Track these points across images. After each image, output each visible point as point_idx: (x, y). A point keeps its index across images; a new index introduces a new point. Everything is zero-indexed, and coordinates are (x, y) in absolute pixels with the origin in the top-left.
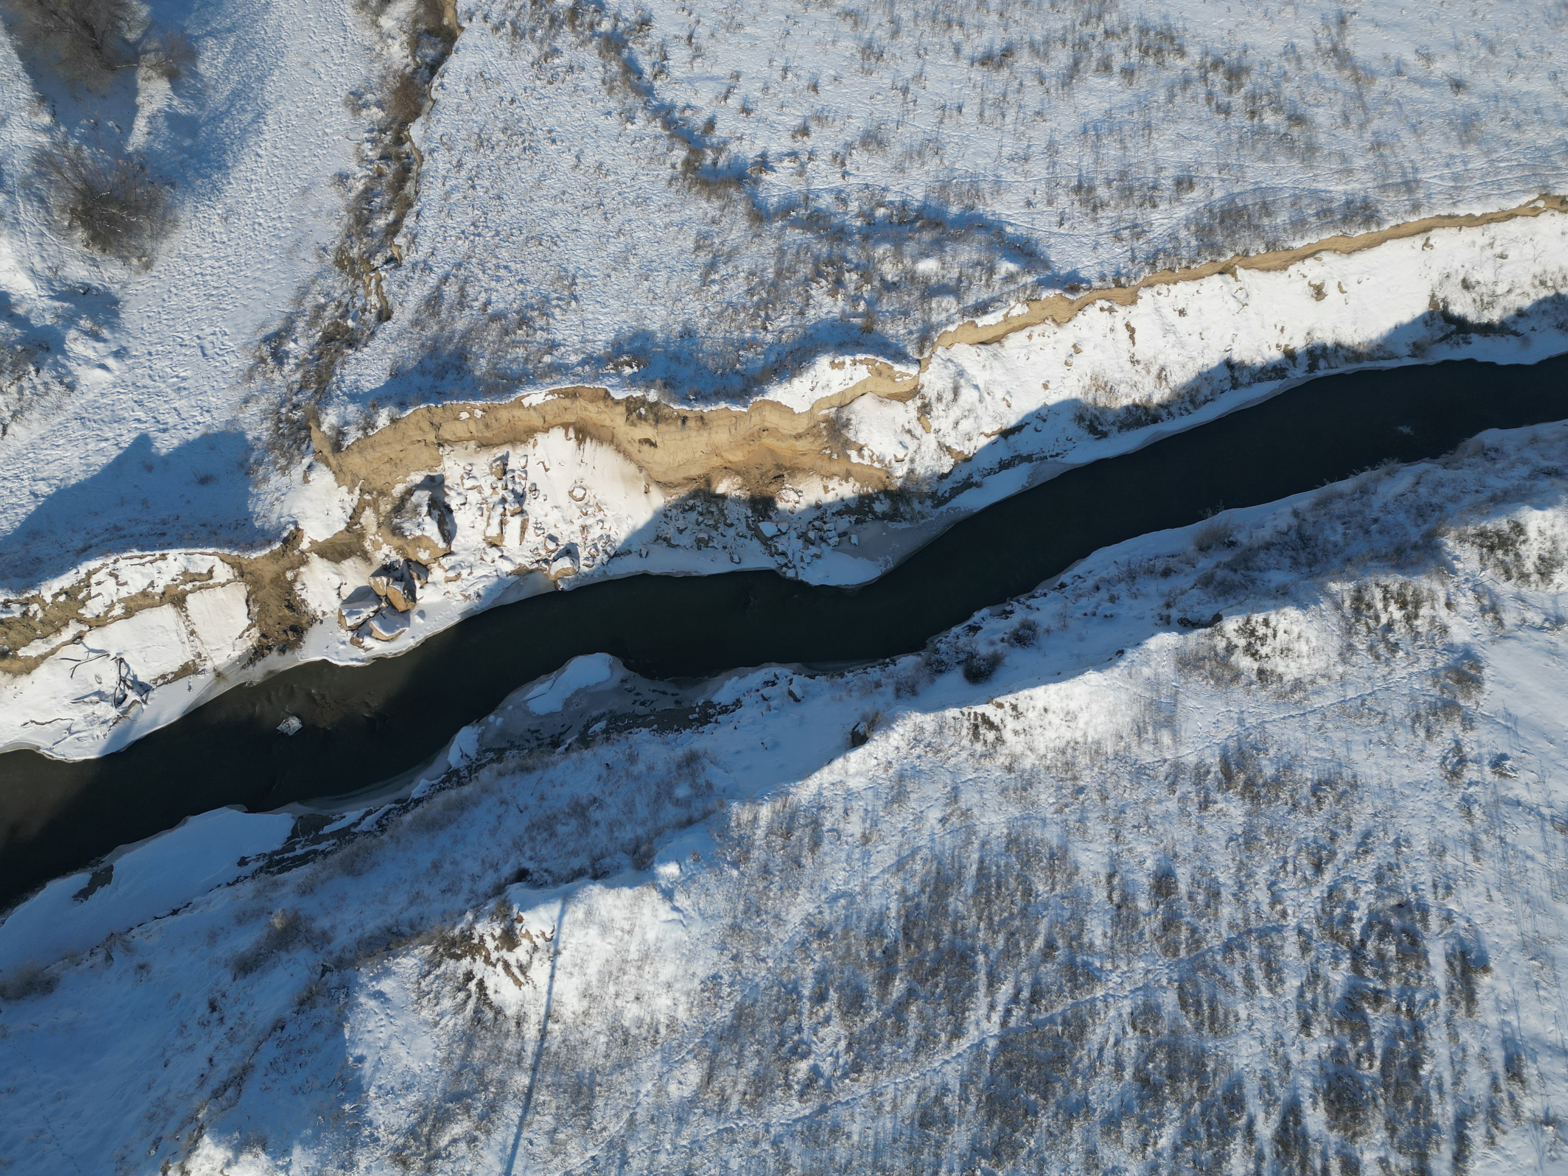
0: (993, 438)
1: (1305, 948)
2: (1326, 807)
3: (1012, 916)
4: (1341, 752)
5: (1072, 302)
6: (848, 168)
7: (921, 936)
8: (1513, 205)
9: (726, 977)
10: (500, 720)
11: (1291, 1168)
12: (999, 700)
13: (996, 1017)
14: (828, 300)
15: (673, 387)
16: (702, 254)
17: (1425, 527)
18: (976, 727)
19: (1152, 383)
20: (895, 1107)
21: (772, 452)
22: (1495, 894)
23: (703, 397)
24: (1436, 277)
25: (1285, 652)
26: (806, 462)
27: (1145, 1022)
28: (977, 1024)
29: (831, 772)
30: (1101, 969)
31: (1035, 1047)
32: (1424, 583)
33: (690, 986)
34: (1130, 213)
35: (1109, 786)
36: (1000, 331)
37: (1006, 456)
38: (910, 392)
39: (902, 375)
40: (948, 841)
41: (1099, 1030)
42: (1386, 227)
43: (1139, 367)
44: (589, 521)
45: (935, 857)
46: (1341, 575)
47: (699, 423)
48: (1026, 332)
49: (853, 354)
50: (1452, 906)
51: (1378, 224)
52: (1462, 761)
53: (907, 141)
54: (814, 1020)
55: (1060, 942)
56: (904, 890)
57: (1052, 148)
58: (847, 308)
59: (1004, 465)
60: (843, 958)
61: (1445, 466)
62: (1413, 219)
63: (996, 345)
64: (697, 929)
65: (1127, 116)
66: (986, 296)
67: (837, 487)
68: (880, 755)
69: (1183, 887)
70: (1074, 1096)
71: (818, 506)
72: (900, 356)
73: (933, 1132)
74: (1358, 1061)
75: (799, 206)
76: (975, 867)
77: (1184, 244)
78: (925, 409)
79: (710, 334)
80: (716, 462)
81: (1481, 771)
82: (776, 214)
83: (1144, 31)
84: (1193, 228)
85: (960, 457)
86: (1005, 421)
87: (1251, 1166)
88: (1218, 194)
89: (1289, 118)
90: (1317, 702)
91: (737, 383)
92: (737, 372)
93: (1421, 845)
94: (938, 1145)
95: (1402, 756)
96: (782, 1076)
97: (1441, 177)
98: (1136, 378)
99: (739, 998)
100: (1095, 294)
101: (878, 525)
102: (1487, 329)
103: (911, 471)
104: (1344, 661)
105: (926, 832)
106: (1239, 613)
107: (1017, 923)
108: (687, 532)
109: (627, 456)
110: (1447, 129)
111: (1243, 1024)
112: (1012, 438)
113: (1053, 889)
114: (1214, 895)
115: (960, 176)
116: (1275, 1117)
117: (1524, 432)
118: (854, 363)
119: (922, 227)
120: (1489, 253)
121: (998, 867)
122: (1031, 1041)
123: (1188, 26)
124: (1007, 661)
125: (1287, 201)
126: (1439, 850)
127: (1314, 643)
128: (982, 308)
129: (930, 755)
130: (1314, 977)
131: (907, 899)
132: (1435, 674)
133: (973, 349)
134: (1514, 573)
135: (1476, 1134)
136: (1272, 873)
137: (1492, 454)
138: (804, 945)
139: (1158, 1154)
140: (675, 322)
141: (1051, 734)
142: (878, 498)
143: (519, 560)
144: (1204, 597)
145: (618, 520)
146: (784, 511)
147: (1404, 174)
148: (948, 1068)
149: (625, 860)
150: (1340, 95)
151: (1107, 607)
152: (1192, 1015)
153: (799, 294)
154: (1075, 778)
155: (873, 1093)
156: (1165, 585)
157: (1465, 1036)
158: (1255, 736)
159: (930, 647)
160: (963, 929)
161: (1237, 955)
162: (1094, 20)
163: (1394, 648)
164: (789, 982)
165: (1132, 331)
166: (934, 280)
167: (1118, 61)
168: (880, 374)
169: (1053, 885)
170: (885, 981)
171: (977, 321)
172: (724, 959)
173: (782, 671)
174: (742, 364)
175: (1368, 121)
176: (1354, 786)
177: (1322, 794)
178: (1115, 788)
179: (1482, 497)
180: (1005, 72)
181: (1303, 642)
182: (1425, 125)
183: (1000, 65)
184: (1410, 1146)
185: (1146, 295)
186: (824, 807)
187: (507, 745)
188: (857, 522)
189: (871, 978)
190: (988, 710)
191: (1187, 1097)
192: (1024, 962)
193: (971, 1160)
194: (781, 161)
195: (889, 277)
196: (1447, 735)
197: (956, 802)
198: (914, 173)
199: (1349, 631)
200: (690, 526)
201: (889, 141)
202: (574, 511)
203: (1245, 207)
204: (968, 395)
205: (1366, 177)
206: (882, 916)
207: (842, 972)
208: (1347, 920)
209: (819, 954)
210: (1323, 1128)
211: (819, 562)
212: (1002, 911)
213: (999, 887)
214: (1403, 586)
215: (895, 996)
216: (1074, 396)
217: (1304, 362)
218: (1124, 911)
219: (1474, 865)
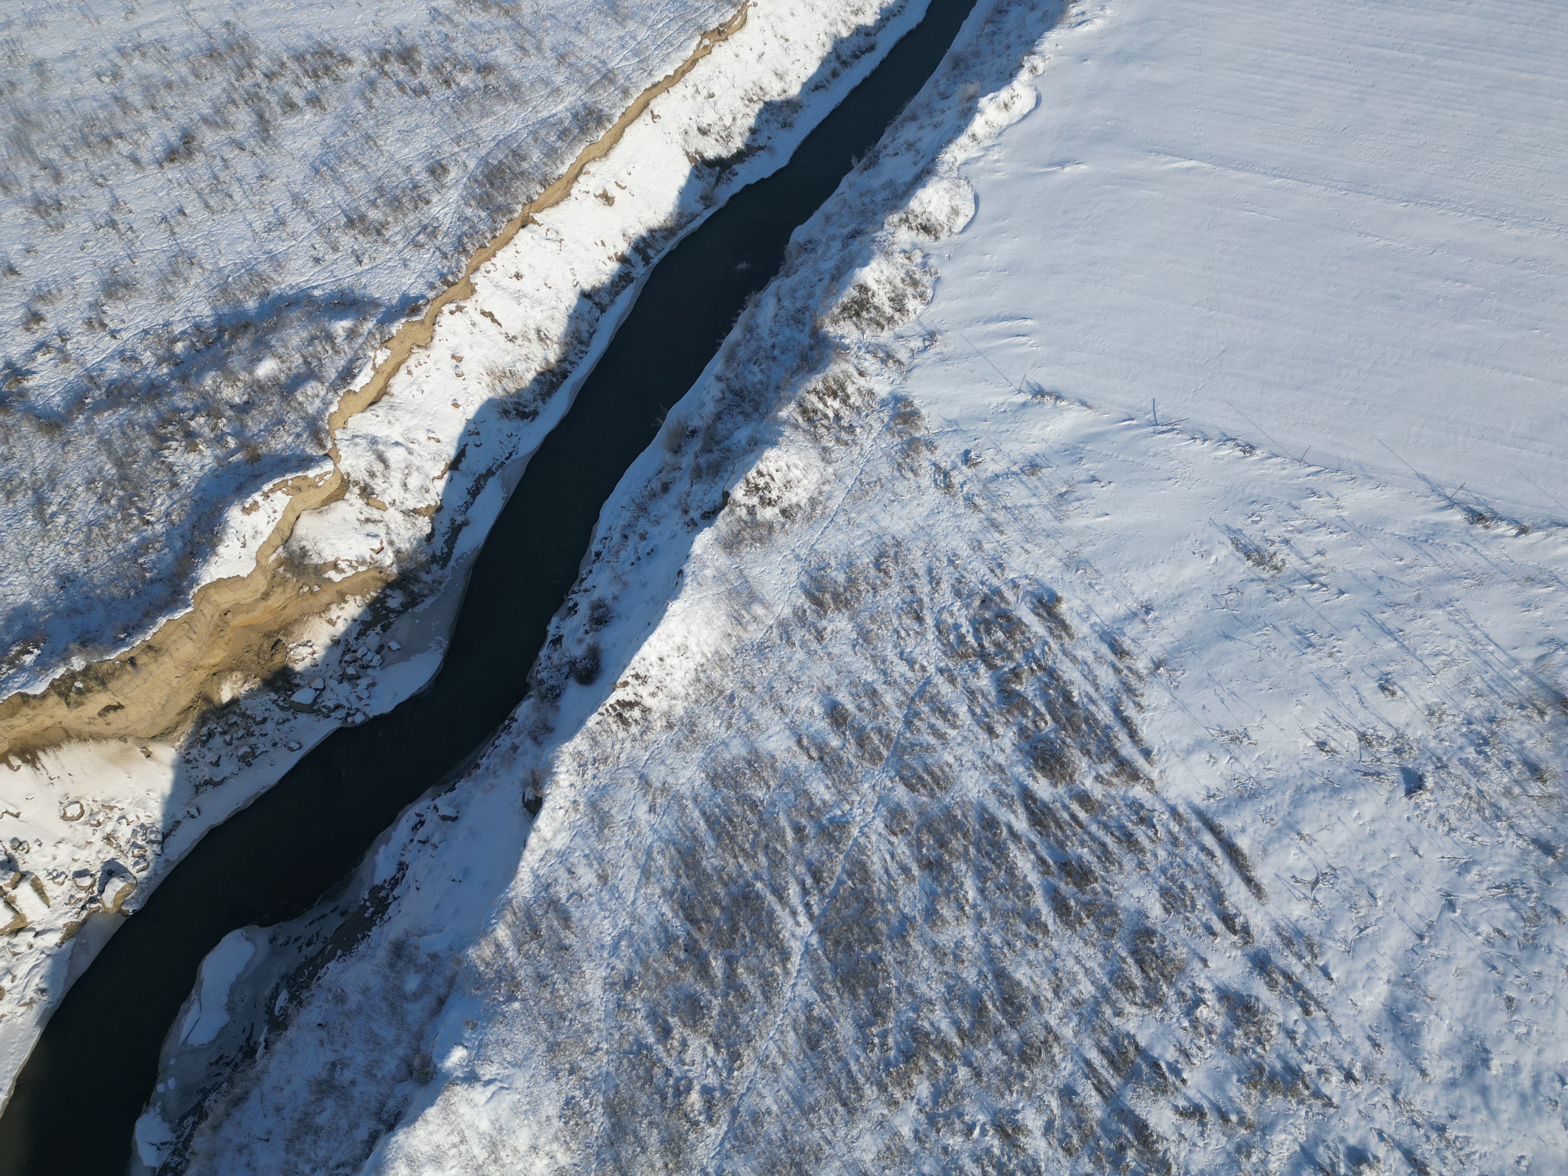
0: (446, 476)
1: (952, 680)
2: (893, 573)
3: (756, 834)
4: (873, 527)
5: (422, 322)
6: (111, 325)
7: (704, 911)
8: (689, 53)
9: (577, 1093)
10: (171, 1083)
11: (1055, 835)
12: (621, 680)
13: (802, 918)
14: (192, 457)
15: (94, 640)
16: (19, 497)
17: (807, 329)
18: (620, 715)
19: (540, 348)
20: (784, 1055)
21: (250, 627)
22: (1028, 546)
23: (134, 628)
24: (679, 138)
25: (788, 485)
26: (292, 611)
27: (898, 824)
28: (793, 936)
29: (533, 851)
30: (844, 814)
31: (845, 912)
32: (836, 369)
33: (553, 1131)
34: (411, 219)
35: (749, 677)
36: (380, 383)
37: (470, 483)
38: (341, 486)
39: (321, 477)
40: (668, 821)
41: (875, 859)
42: (616, 120)
43: (519, 341)
44: (109, 828)
45: (667, 842)
46: (782, 402)
47: (151, 654)
48: (403, 371)
49: (258, 489)
50: (1012, 576)
51: (609, 121)
52: (946, 475)
53: (153, 268)
54: (674, 1053)
55: (803, 821)
56: (664, 890)
57: (297, 200)
58: (218, 452)
59: (474, 492)
60: (659, 985)
61: (787, 275)
62: (630, 102)
63: (385, 398)
64: (520, 1082)
65: (344, 139)
66: (342, 363)
67: (340, 613)
68: (562, 802)
69: (850, 707)
70: (895, 921)
71: (336, 642)
72: (306, 462)
73: (825, 1045)
74: (1037, 726)
75: (89, 390)
76: (702, 823)
77: (476, 220)
78: (367, 492)
79: (92, 565)
80: (199, 676)
81: (961, 473)
82: (70, 412)
83: (299, 58)
84: (473, 203)
85: (431, 511)
86: (445, 456)
87: (1032, 857)
88: (472, 164)
89: (478, 71)
90: (834, 505)
91: (161, 591)
92: (152, 581)
93: (964, 551)
94: (835, 1050)
95: (910, 500)
96: (683, 1121)
97: (625, 58)
98: (524, 351)
99: (601, 1099)
100: (437, 303)
101: (405, 618)
102: (740, 156)
103: (398, 552)
104: (829, 462)
105: (646, 830)
106: (737, 481)
107: (764, 835)
108: (224, 759)
109: (98, 738)
110: (602, 19)
111: (956, 766)
112: (462, 466)
113: (769, 787)
114: (873, 694)
115: (231, 271)
116: (1020, 810)
117: (817, 217)
118: (266, 496)
119: (233, 338)
120: (700, 98)
121: (719, 806)
122: (838, 911)
123: (334, 35)
124: (602, 646)
125: (529, 140)
126: (977, 546)
127: (801, 465)
128: (348, 374)
129: (602, 768)
130: (972, 694)
131: (671, 894)
132: (888, 428)
133: (368, 414)
134: (884, 323)
135: (1130, 711)
136: (895, 647)
137: (809, 246)
138: (620, 1005)
139: (974, 907)
140: (43, 579)
141: (679, 674)
142: (386, 596)
143: (60, 923)
144: (705, 487)
145: (140, 803)
146: (307, 670)
147: (598, 71)
148: (799, 988)
149: (408, 1087)
150: (503, 32)
151: (644, 547)
152: (922, 791)
153: (158, 470)
154: (721, 692)
155: (761, 1062)
156: (672, 498)
157: (1079, 653)
158: (814, 560)
159: (533, 683)
160: (730, 876)
161: (918, 723)
162: (246, 71)
163: (851, 429)
164: (632, 1045)
165: (490, 315)
166: (283, 377)
167: (298, 97)
168: (299, 489)
169: (767, 784)
170: (704, 971)
171: (352, 388)
172: (564, 1080)
173: (421, 806)
174: (150, 570)
175: (540, 42)
176: (898, 544)
177: (883, 567)
178: (753, 675)
179: (826, 281)
180: (200, 157)
181: (793, 469)
182: (584, 23)
183: (190, 154)
184: (1103, 753)
185: (478, 279)
186: (549, 885)
187: (200, 1097)
188: (384, 629)
189: (692, 980)
190: (619, 694)
191: (961, 849)
192: (790, 859)
193: (865, 1037)
194: (33, 359)
195: (237, 400)
196: (925, 464)
197: (650, 786)
198: (184, 293)
199: (816, 439)
200: (223, 752)
201: (135, 279)
202: (83, 831)
203: (500, 162)
204: (395, 456)
205: (573, 88)
206: (663, 924)
207: (666, 997)
208: (961, 638)
209: (637, 1002)
210: (1051, 789)
211: (377, 688)
212: (747, 836)
213: (731, 821)
214: (825, 381)
215: (720, 975)
216: (485, 398)
217: (637, 259)
218: (827, 759)
219: (1003, 538)
